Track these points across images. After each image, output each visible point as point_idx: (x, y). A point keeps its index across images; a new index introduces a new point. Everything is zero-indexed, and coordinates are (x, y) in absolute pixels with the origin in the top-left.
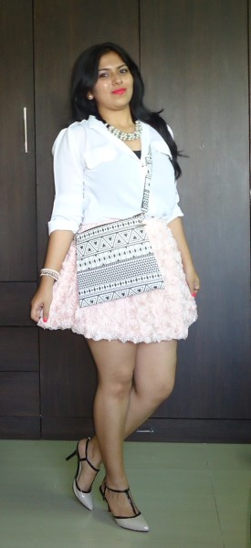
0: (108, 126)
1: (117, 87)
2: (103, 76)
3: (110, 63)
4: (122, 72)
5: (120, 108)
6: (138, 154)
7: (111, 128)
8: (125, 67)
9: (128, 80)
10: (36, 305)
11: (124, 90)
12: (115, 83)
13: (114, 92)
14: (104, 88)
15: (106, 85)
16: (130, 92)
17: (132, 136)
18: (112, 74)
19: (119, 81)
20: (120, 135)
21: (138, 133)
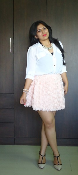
2: (39, 31)
3: (41, 27)
4: (44, 29)
6: (52, 54)
7: (44, 46)
8: (45, 27)
9: (47, 31)
10: (21, 99)
11: (46, 34)
12: (43, 33)
13: (43, 36)
14: (40, 35)
15: (40, 34)
16: (48, 34)
17: (50, 48)
18: (42, 30)
20: (46, 48)
21: (51, 47)
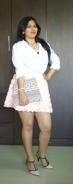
0: (28, 44)
1: (33, 31)
2: (29, 27)
3: (32, 23)
4: (35, 27)
5: (32, 38)
6: (38, 53)
7: (29, 44)
8: (36, 25)
9: (36, 30)
11: (35, 32)
14: (29, 30)
17: (36, 47)
18: (32, 27)
19: (34, 29)
20: (32, 46)
21: (38, 46)
